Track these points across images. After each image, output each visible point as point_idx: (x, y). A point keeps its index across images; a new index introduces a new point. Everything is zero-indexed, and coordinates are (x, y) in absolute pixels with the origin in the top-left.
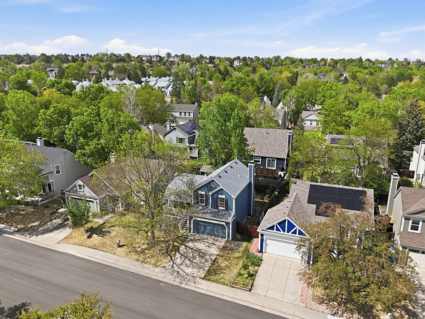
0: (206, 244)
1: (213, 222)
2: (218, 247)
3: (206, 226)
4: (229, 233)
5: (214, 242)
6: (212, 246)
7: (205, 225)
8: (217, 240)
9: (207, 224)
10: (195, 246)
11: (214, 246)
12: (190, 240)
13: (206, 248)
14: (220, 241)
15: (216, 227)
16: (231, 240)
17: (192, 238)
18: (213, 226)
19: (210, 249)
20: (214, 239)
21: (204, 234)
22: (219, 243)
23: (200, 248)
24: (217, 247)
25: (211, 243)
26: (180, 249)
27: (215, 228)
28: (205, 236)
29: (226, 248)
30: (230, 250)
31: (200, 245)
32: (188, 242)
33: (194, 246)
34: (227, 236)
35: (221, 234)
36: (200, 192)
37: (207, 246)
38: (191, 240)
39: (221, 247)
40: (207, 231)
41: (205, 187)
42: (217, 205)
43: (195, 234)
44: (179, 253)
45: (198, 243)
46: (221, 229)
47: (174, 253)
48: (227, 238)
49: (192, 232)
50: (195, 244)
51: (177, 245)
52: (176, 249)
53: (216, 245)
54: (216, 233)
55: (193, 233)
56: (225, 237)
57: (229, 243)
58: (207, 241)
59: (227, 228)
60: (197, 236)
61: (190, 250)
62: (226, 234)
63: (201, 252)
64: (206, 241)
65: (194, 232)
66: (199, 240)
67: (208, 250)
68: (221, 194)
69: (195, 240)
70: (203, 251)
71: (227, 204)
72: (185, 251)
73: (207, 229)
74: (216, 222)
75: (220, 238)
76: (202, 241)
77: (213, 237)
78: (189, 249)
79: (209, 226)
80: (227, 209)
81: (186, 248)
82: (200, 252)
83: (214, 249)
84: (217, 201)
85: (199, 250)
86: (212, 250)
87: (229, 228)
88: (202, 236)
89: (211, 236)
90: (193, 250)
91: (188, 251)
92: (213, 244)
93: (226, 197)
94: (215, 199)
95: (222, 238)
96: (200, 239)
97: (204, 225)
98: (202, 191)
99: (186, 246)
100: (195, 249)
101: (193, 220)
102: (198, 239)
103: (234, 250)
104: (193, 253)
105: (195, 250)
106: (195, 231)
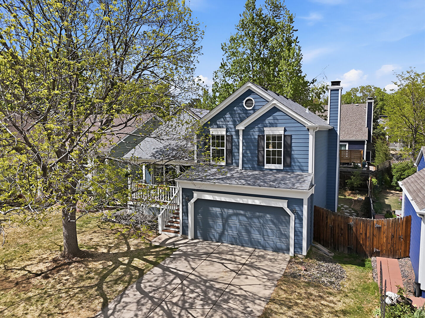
0: (229, 266)
1: (250, 201)
2: (270, 276)
3: (230, 216)
4: (298, 234)
5: (253, 261)
6: (248, 273)
7: (225, 216)
8: (263, 257)
9: (231, 211)
10: (194, 269)
11: (254, 272)
12: (180, 256)
13: (230, 277)
14: (270, 260)
15: (258, 218)
16: (307, 257)
17: (189, 249)
18: (248, 214)
19: (241, 281)
20: (251, 255)
21: (222, 243)
22: (269, 263)
23: (211, 276)
24: (265, 275)
25: (244, 264)
26: (146, 277)
27: (256, 220)
28: (225, 247)
29: (295, 277)
30: (309, 284)
31: (211, 268)
32: (174, 259)
33: (191, 271)
34: (292, 242)
35: (273, 239)
36: (214, 131)
37: (232, 271)
38: (186, 255)
39: (277, 276)
40: (231, 232)
41: (228, 116)
42: (261, 159)
43: (198, 242)
44: (139, 289)
45: (205, 263)
46: (274, 224)
47: (120, 288)
48: (292, 249)
49: (190, 237)
50: (194, 265)
51: (140, 266)
52: (131, 278)
53: (259, 268)
54: (256, 236)
55: (192, 239)
56: (284, 247)
57: (301, 263)
58: (233, 258)
59: (293, 217)
60: (203, 246)
61: (178, 281)
62: (288, 237)
63: (211, 287)
64: (228, 257)
65: (196, 237)
66: (208, 254)
67: (236, 281)
68: (272, 125)
69: (198, 256)
70: (218, 286)
71: (288, 153)
72: (158, 283)
73: (231, 227)
74: (257, 202)
75: (270, 253)
76: (218, 258)
77: (250, 249)
78: (172, 276)
79: (237, 215)
80: (290, 166)
81: (164, 275)
82: (207, 287)
83: (256, 281)
84: (259, 147)
85: (206, 281)
86: (247, 282)
87: (299, 218)
88: (219, 246)
89: (243, 246)
90: (185, 282)
91: (170, 283)
92: (252, 266)
93: (285, 130)
94: (253, 142)
95: (277, 250)
96: (212, 253)
97: (222, 214)
98: (219, 127)
99: (166, 269)
100: (192, 277)
101: (193, 201)
102: (205, 253)
103: (326, 285)
104: (184, 291)
105: (192, 282)
106: (199, 234)
